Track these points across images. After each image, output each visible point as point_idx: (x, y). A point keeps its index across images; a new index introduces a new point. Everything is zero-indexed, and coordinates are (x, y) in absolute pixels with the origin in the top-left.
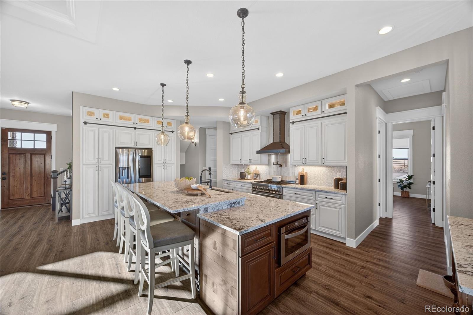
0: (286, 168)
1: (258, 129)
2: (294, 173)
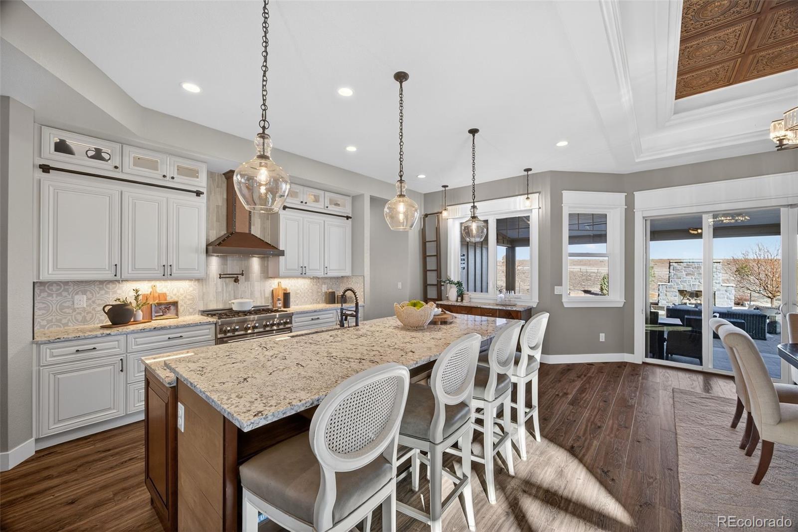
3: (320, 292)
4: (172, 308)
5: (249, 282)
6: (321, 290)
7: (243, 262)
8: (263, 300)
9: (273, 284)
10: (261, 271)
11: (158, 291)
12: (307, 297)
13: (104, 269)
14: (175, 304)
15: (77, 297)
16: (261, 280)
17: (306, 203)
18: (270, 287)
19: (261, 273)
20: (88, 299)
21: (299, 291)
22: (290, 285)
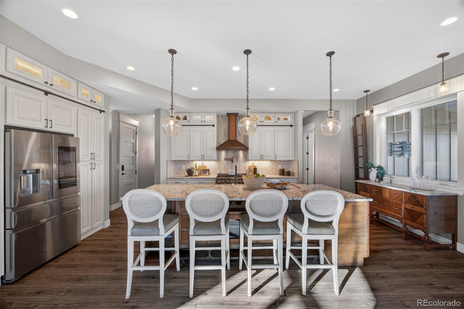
0: (237, 162)
1: (213, 126)
2: (245, 166)
3: (277, 169)
4: (207, 171)
5: (238, 162)
6: (278, 167)
7: (235, 153)
8: (245, 171)
9: (250, 163)
10: (244, 157)
11: (204, 165)
12: (268, 171)
13: (185, 156)
14: (208, 170)
15: (182, 166)
16: (244, 161)
17: (263, 122)
18: (248, 165)
19: (244, 158)
20: (185, 166)
21: (264, 168)
22: (258, 164)
